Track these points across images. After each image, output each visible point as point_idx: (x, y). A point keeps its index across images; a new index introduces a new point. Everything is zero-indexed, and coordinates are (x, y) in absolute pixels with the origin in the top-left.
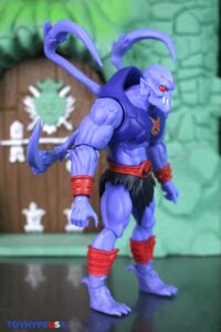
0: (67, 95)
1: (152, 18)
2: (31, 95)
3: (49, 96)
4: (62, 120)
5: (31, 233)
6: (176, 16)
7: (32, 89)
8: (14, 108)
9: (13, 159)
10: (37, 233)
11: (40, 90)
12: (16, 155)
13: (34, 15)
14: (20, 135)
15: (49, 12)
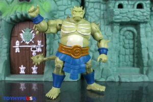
0: (33, 33)
1: (58, 10)
2: (22, 33)
3: (27, 33)
4: (31, 40)
5: (22, 74)
6: (65, 9)
7: (23, 31)
8: (17, 36)
9: (16, 52)
10: (23, 74)
11: (25, 31)
12: (17, 50)
13: (21, 9)
14: (18, 45)
15: (26, 8)
